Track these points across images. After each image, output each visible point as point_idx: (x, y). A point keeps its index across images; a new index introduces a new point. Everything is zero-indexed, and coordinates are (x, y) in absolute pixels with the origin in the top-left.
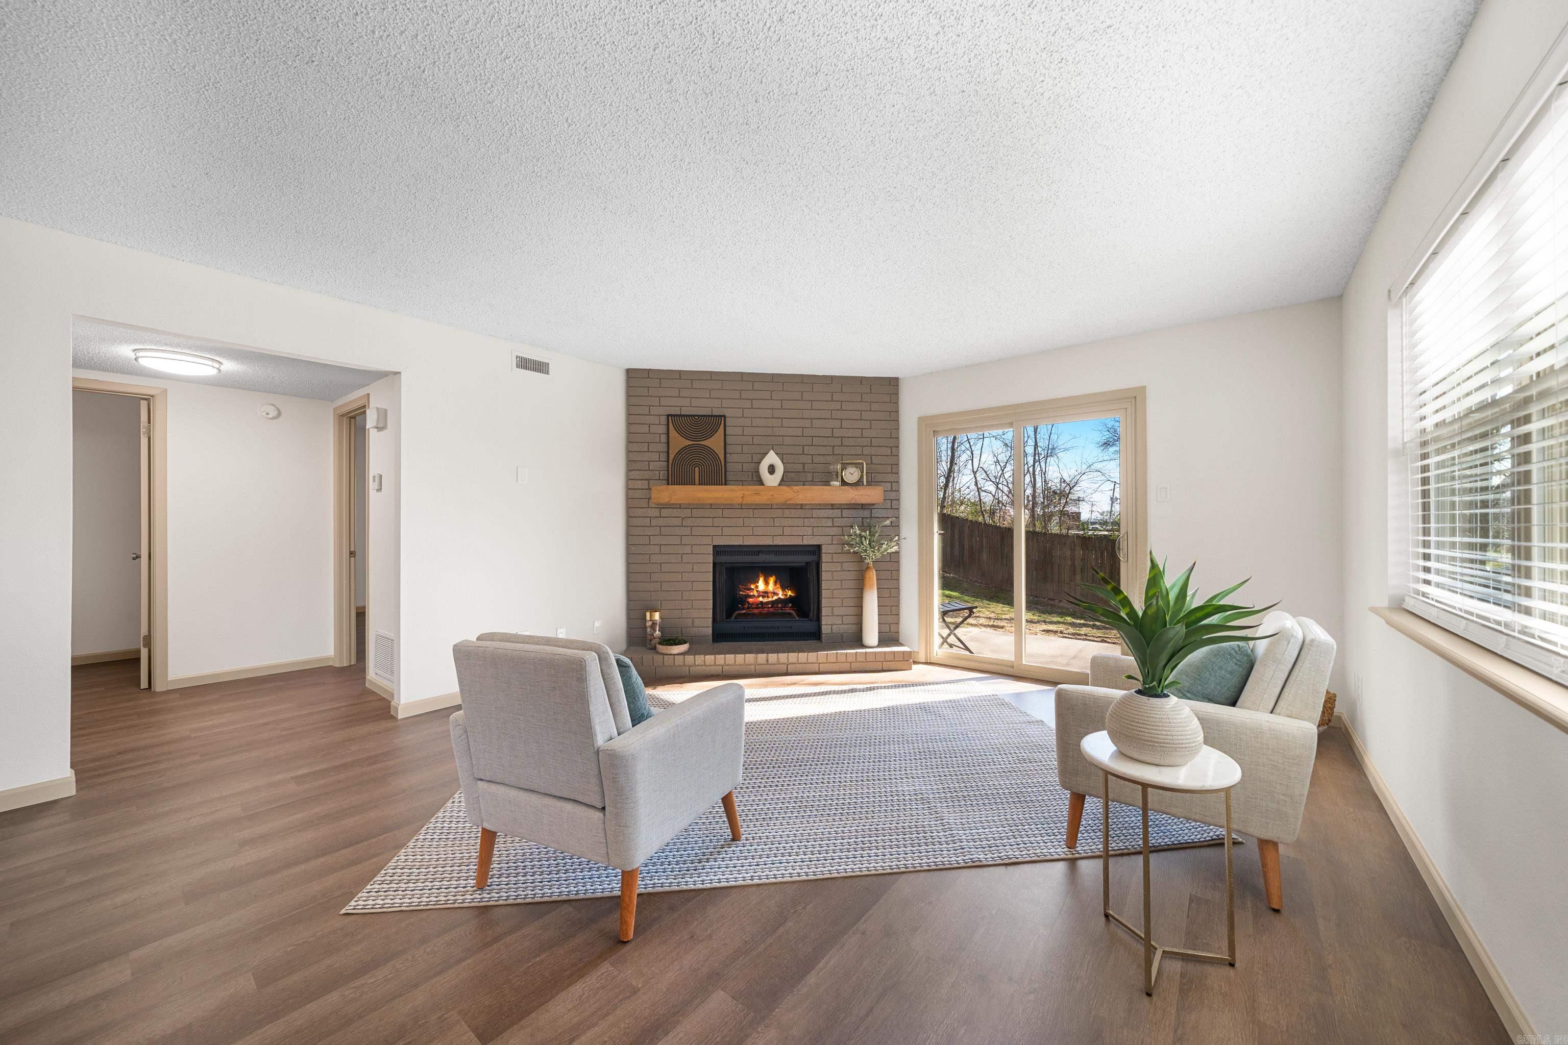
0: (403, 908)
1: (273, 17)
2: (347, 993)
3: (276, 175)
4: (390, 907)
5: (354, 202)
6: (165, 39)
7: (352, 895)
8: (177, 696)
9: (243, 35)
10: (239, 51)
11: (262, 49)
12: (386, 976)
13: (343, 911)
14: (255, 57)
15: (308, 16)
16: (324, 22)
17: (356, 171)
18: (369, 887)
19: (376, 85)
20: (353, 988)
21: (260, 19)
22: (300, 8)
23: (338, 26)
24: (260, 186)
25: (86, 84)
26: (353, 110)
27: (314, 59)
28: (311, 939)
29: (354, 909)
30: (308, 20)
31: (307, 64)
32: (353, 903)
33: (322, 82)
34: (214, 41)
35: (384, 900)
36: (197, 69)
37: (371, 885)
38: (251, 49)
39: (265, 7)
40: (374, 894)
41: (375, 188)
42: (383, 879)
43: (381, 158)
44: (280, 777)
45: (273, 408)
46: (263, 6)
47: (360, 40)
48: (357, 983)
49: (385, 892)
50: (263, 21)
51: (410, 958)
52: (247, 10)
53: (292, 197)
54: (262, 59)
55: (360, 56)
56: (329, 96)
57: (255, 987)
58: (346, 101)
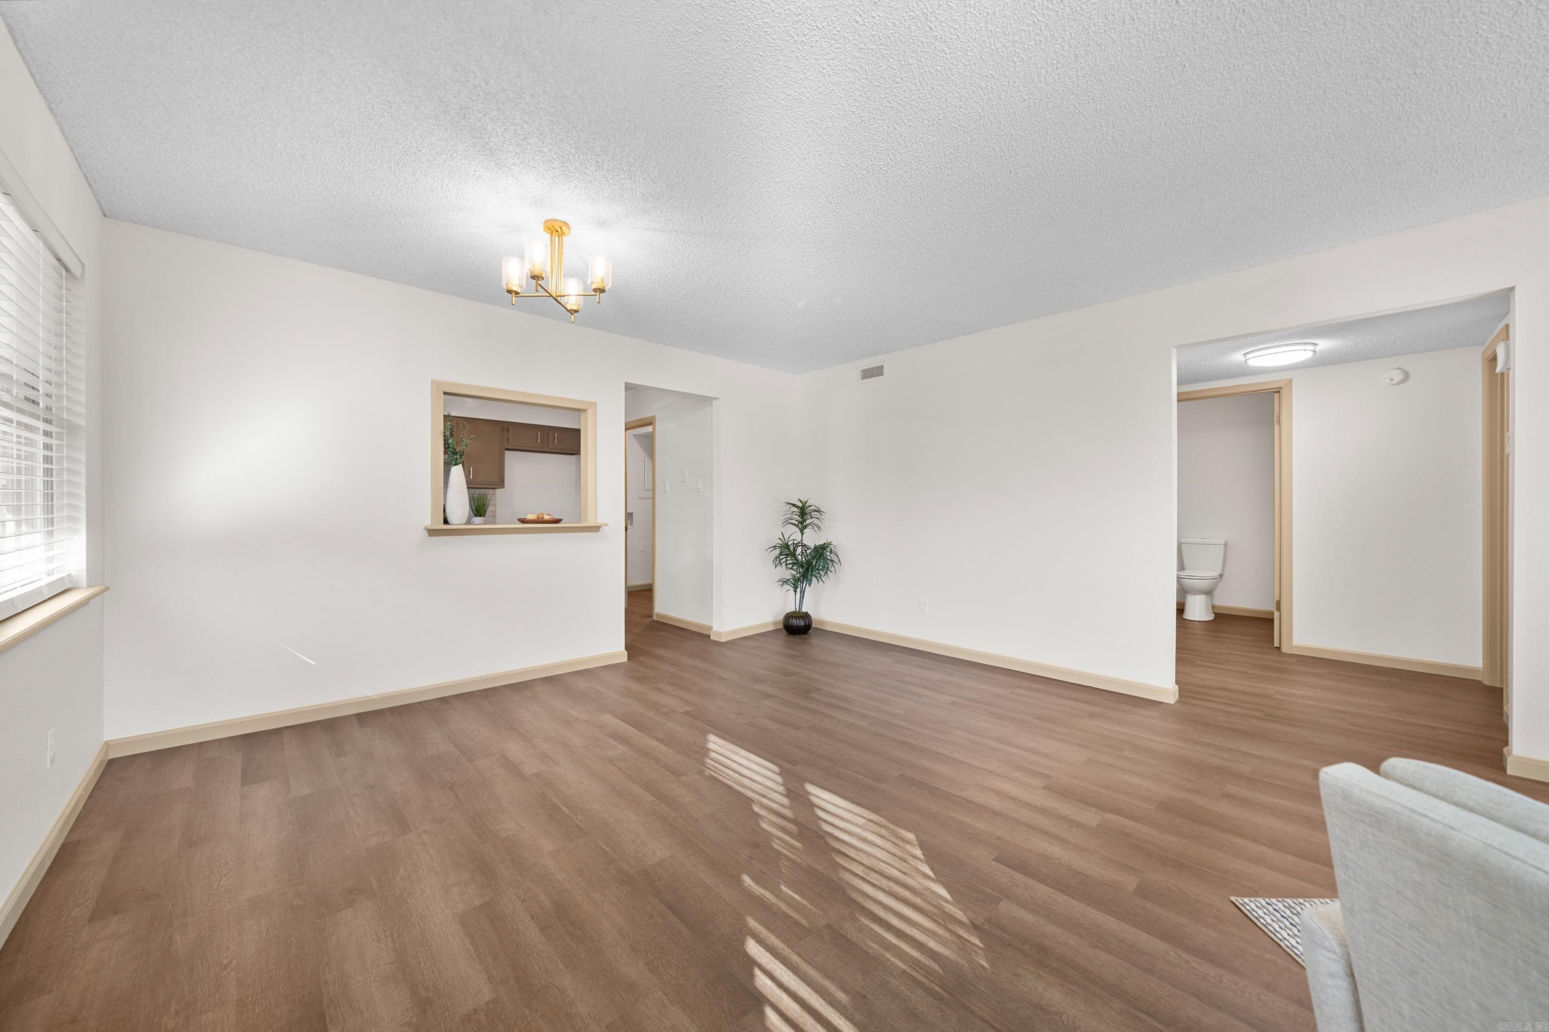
0: (1281, 944)
1: (1137, 67)
2: (1171, 953)
3: (1242, 165)
4: (1271, 932)
5: (1327, 134)
6: (1108, 140)
7: (1255, 894)
8: (1294, 660)
9: (1135, 96)
10: (1142, 107)
11: (1152, 92)
12: (1208, 975)
13: (1233, 898)
14: (1153, 101)
15: (1153, 43)
16: (1165, 33)
17: (1301, 109)
18: (1274, 900)
19: (1243, 31)
20: (1178, 955)
21: (1133, 77)
22: (1144, 44)
23: (1176, 25)
24: (1240, 182)
25: (1104, 197)
26: (1247, 67)
27: (1184, 64)
28: (1192, 896)
29: (1242, 904)
30: (1155, 44)
31: (1183, 71)
32: (1246, 900)
33: (1204, 72)
34: (1126, 116)
35: (1273, 921)
36: (1135, 140)
37: (1278, 901)
38: (1147, 99)
39: (1128, 67)
40: (1271, 909)
41: (1334, 108)
42: (1293, 905)
43: (1311, 79)
44: (1305, 762)
45: (1398, 371)
46: (1126, 67)
47: (1198, 14)
48: (1185, 956)
49: (1282, 916)
50: (1136, 76)
51: (1241, 985)
52: (1123, 80)
53: (1269, 172)
54: (1158, 99)
55: (1210, 25)
56: (1220, 76)
57: (1132, 890)
58: (1234, 66)
